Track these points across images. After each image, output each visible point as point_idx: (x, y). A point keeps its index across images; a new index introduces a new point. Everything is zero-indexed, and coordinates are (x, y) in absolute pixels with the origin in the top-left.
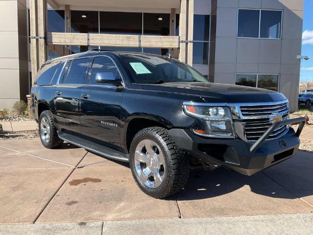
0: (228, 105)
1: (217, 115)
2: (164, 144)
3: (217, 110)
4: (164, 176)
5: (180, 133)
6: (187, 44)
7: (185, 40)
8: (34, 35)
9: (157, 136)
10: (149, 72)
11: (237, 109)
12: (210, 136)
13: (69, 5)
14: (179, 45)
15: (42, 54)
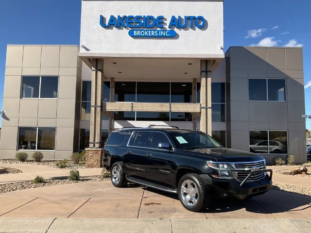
0: (229, 163)
1: (223, 168)
2: (198, 182)
3: (224, 166)
4: (198, 199)
5: (206, 176)
6: (207, 110)
7: (205, 106)
8: (94, 105)
9: (194, 178)
10: (187, 142)
11: (233, 165)
12: (221, 178)
13: (114, 78)
14: (201, 110)
15: (98, 118)
